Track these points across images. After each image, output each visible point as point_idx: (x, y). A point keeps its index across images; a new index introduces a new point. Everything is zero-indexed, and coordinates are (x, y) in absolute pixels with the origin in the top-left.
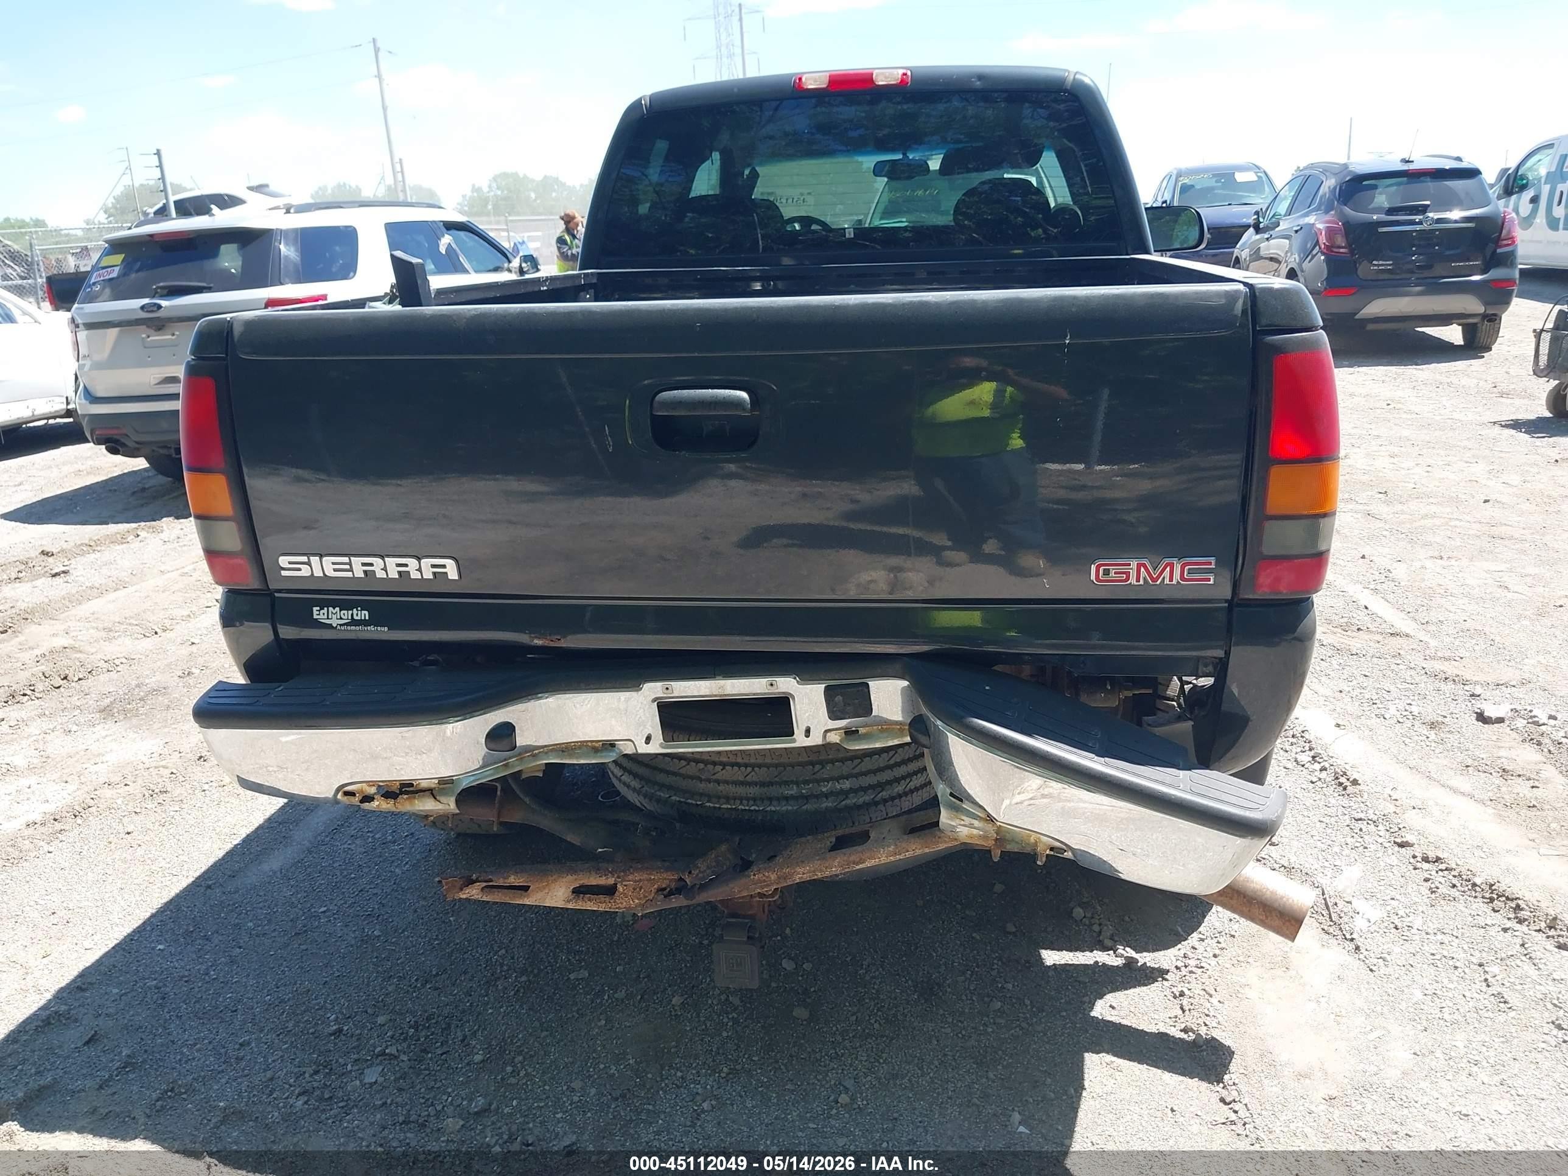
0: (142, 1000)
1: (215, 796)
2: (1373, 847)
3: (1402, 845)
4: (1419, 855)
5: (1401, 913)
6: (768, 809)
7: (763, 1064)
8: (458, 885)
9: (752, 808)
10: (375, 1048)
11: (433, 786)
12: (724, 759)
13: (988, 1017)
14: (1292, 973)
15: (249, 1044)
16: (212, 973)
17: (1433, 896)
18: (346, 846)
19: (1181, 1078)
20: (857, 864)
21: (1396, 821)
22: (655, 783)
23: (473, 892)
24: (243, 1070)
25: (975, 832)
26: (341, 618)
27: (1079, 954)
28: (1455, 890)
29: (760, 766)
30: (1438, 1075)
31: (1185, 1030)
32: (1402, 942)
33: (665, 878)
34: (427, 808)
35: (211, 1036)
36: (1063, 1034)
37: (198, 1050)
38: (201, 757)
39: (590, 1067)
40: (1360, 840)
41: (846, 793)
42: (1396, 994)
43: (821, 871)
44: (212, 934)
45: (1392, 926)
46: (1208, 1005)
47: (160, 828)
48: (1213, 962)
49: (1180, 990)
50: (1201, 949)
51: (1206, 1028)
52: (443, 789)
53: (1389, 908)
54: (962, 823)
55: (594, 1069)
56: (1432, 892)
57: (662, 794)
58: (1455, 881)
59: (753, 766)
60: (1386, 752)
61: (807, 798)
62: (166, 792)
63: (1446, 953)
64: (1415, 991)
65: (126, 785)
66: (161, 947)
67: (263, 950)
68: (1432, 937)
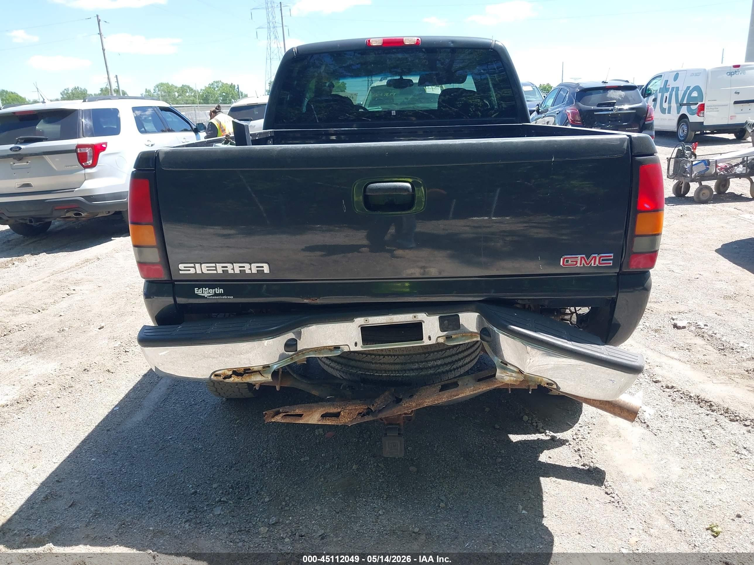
0: (92, 485)
1: (98, 388)
2: (644, 383)
3: (656, 382)
4: (664, 386)
5: (662, 410)
6: (404, 375)
7: (401, 492)
8: (271, 415)
9: (397, 375)
10: (216, 499)
11: (260, 369)
12: (384, 353)
13: (497, 465)
14: (622, 438)
15: (153, 501)
16: (123, 470)
17: (674, 402)
18: (172, 408)
19: (587, 485)
20: (455, 396)
21: (651, 372)
22: (350, 366)
23: (278, 419)
24: (154, 513)
25: (512, 378)
26: (209, 293)
27: (529, 435)
28: (682, 399)
29: (401, 355)
30: (694, 476)
31: (584, 465)
32: (665, 423)
33: (361, 408)
34: (257, 380)
35: (132, 498)
36: (531, 471)
37: (129, 505)
38: (85, 370)
39: (322, 499)
40: (638, 381)
41: (438, 366)
42: (668, 444)
43: (437, 400)
44: (117, 452)
45: (660, 416)
46: (591, 454)
47: (74, 404)
48: (589, 436)
49: (578, 448)
50: (582, 431)
51: (592, 463)
52: (265, 370)
53: (656, 409)
54: (507, 375)
55: (324, 500)
56: (673, 401)
57: (353, 371)
58: (682, 396)
59: (398, 355)
60: (640, 343)
61: (422, 369)
62: (72, 387)
63: (685, 426)
64: (675, 442)
65: (49, 384)
66: (93, 459)
67: (146, 458)
68: (677, 419)
